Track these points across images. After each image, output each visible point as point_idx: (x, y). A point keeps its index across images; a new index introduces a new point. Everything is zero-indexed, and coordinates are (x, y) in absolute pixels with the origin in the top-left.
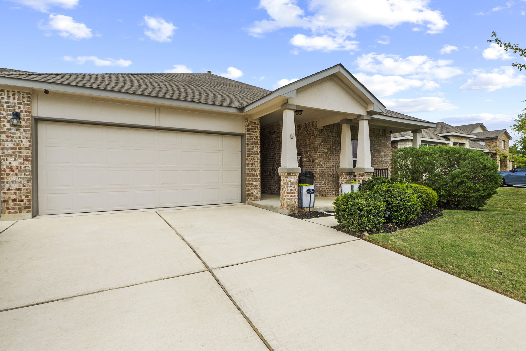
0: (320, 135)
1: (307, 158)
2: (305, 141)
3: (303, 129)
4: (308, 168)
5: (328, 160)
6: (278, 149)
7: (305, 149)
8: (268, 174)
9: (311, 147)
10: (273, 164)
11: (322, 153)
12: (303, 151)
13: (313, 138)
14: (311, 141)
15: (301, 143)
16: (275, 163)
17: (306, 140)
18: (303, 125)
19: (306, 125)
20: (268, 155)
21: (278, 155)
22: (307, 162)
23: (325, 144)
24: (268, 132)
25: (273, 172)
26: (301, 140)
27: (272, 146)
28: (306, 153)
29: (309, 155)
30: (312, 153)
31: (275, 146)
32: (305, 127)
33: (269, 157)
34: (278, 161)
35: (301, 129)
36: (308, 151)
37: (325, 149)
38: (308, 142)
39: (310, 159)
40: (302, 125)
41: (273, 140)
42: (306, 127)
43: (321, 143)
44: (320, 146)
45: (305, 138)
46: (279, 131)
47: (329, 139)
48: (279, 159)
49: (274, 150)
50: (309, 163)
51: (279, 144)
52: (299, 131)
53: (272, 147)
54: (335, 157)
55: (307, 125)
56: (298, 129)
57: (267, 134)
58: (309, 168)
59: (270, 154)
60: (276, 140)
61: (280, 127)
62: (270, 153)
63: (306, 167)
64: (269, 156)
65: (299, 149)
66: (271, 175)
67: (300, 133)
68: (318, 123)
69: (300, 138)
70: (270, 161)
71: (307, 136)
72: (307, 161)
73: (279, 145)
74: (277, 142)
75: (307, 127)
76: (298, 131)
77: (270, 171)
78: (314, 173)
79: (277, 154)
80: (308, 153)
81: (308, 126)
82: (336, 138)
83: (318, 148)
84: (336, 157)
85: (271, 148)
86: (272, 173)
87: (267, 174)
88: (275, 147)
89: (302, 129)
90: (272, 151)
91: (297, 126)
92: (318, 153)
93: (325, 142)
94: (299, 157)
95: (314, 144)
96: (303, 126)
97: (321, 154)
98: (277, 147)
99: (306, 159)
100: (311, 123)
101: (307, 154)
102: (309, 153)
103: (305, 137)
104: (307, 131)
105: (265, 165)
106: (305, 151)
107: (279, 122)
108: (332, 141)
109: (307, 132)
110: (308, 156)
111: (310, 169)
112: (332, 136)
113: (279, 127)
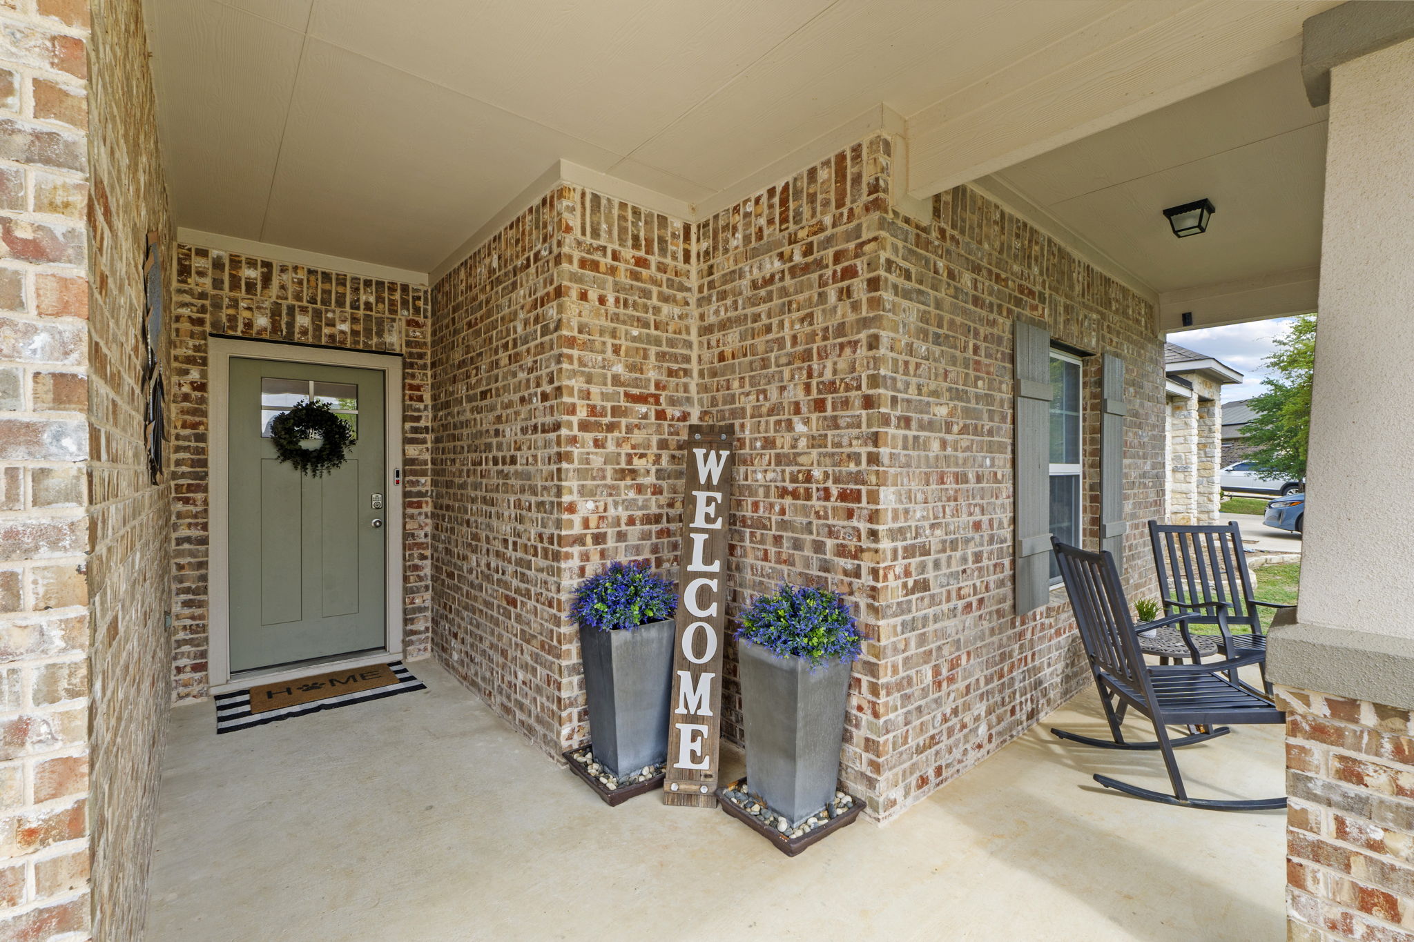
0: (908, 276)
1: (788, 469)
2: (768, 329)
3: (747, 239)
4: (797, 545)
5: (951, 486)
6: (548, 389)
7: (764, 392)
8: (488, 565)
9: (828, 375)
10: (518, 505)
11: (922, 427)
12: (743, 409)
13: (846, 293)
14: (833, 323)
15: (728, 350)
16: (533, 499)
17: (775, 321)
18: (750, 207)
19: (776, 200)
20: (492, 433)
21: (550, 441)
22: (788, 501)
23: (937, 350)
24: (491, 271)
25: (519, 562)
26: (724, 326)
27: (513, 367)
28: (778, 423)
29: (803, 443)
30: (837, 427)
31: (531, 370)
32: (762, 221)
33: (495, 452)
34: (548, 484)
35: (727, 241)
36: (797, 411)
37: (935, 394)
38: (794, 338)
39: (817, 473)
40: (736, 209)
41: (520, 329)
42: (771, 222)
43: (917, 343)
44: (906, 363)
45: (763, 308)
46: (559, 244)
47: (959, 320)
48: (559, 470)
49: (522, 400)
50: (805, 511)
51: (556, 351)
52: (711, 267)
53: (515, 375)
54: (988, 462)
55: (784, 202)
56: (707, 253)
57: (483, 290)
58: (808, 552)
59: (501, 427)
60: (537, 320)
61: (566, 215)
62: (499, 419)
63: (778, 540)
64: (494, 441)
65: (713, 398)
66: (508, 578)
67: (716, 276)
68: (896, 163)
69: (717, 312)
70: (501, 482)
71: (784, 292)
72: (783, 493)
73: (559, 362)
74: (547, 338)
75: (784, 220)
76: (705, 267)
77: (501, 548)
78: (863, 602)
79: (544, 431)
80: (790, 426)
81: (792, 205)
82: (991, 317)
83: (900, 385)
84: (993, 460)
85: (506, 389)
86: (510, 569)
87: (483, 563)
88: (532, 376)
89: (733, 243)
90: (508, 406)
91: (694, 229)
92: (898, 427)
93: (937, 339)
94: (719, 457)
95: (862, 351)
96: (747, 215)
97: (916, 438)
98: (544, 372)
99: (770, 476)
100: (823, 175)
101: (788, 437)
102: (800, 428)
103: (769, 298)
104: (786, 249)
105: (473, 501)
106: (764, 410)
107: (555, 169)
108: (976, 334)
109: (781, 255)
110: (794, 447)
111: (815, 563)
112: (976, 301)
113: (559, 214)
